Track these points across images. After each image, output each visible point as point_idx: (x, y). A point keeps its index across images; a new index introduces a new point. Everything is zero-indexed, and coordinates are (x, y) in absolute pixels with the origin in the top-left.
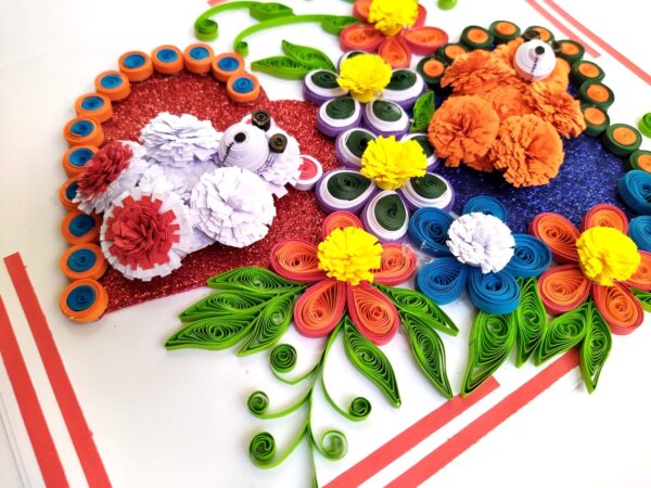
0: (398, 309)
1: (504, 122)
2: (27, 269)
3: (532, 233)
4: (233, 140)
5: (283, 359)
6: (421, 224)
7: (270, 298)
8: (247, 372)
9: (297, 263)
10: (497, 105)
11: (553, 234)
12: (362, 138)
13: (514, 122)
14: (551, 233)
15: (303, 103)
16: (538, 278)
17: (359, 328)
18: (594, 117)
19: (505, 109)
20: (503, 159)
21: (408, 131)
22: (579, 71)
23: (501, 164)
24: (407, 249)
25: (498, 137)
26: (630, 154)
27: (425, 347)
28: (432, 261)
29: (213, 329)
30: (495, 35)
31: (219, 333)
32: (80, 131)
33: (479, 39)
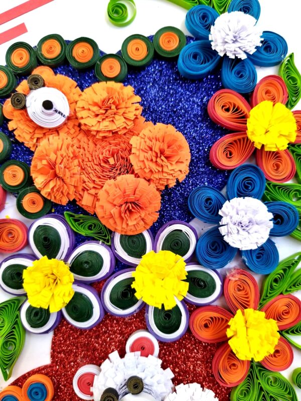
0: (281, 294)
1: (136, 172)
3: (230, 171)
6: (209, 259)
9: (234, 365)
10: (103, 164)
11: (231, 154)
12: (120, 294)
13: (141, 164)
14: (229, 155)
15: (55, 335)
16: (267, 180)
17: (292, 326)
18: (111, 68)
19: (111, 161)
20: (170, 182)
21: (110, 246)
22: (51, 59)
23: (172, 184)
24: (233, 276)
25: (149, 181)
26: (155, 52)
28: (245, 258)
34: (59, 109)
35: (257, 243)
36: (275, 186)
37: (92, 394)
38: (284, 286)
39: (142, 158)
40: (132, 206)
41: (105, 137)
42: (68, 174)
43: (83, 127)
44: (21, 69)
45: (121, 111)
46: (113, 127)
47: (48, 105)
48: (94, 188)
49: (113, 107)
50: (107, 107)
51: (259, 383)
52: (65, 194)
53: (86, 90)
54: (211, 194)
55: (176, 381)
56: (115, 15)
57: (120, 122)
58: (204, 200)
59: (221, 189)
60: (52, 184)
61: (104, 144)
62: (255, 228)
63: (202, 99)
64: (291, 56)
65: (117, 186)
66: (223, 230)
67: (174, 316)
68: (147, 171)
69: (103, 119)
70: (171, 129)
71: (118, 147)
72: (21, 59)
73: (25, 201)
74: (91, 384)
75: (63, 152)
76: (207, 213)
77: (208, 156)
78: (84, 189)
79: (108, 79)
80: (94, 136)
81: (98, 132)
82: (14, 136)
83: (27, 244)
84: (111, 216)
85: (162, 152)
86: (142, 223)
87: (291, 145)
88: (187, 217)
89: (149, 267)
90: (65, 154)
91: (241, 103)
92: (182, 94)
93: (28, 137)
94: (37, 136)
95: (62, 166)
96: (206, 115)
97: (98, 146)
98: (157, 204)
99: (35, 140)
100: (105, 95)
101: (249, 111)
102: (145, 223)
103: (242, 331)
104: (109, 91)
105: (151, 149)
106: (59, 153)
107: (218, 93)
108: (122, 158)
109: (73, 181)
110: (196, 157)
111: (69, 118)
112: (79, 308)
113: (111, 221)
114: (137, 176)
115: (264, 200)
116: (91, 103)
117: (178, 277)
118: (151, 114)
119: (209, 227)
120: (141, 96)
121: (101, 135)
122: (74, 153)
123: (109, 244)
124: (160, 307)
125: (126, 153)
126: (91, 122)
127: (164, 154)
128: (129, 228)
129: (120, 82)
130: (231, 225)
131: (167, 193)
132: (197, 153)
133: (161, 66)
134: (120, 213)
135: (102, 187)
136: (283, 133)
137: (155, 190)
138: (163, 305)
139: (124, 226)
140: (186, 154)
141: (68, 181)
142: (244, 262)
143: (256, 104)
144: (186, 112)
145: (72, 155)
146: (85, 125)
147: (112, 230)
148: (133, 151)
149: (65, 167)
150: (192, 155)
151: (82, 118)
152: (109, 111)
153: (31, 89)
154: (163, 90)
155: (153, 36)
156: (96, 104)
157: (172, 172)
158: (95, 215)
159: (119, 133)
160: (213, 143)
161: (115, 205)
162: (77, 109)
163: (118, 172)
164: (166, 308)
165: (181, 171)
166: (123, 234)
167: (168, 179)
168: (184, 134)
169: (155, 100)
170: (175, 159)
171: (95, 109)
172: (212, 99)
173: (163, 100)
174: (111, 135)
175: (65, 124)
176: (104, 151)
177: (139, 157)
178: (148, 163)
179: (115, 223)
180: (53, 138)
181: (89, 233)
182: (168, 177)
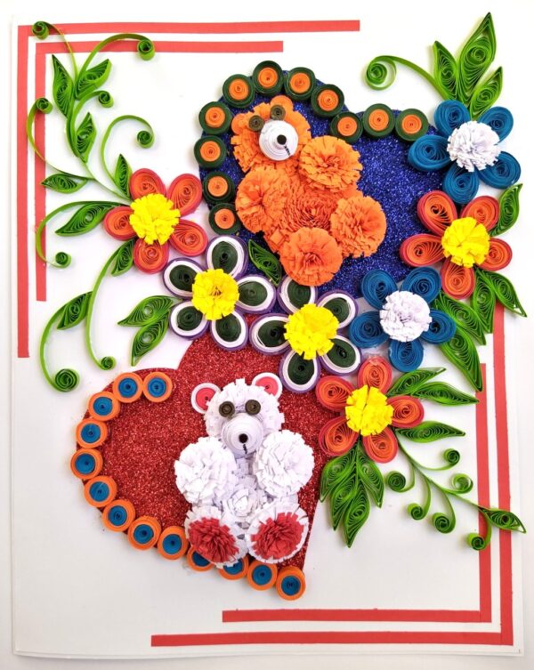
0: (409, 395)
1: (331, 230)
2: (239, 609)
3: (413, 268)
5: (397, 482)
6: (359, 337)
7: (355, 469)
8: (390, 506)
9: (340, 438)
10: (304, 211)
11: (421, 253)
12: (269, 332)
13: (339, 225)
14: (419, 253)
15: (193, 344)
16: (442, 289)
17: (408, 427)
18: (348, 127)
19: (313, 212)
20: (356, 252)
21: (276, 288)
22: (296, 93)
23: (357, 255)
24: (373, 360)
25: (339, 243)
26: (394, 129)
27: (441, 395)
28: (391, 350)
29: (354, 514)
30: (217, 132)
31: (360, 513)
32: (145, 538)
33: (214, 153)
34: (288, 147)
35: (407, 337)
36: (447, 298)
37: (206, 408)
38: (414, 389)
39: (342, 220)
40: (312, 258)
41: (316, 188)
42: (273, 207)
43: (301, 171)
44: (265, 90)
45: (341, 172)
46: (328, 183)
47: (282, 140)
48: (287, 229)
49: (336, 165)
50: (329, 163)
51: (355, 465)
52: (262, 223)
53: (317, 138)
54: (387, 280)
55: (284, 426)
56: (373, 75)
57: (335, 182)
58: (378, 283)
59: (398, 281)
60: (254, 209)
61: (313, 194)
62: (411, 323)
63: (418, 191)
64: (520, 186)
65: (311, 235)
66: (383, 314)
67: (307, 370)
68: (342, 233)
69: (323, 172)
70: (377, 206)
71: (324, 202)
72: (268, 79)
73: (219, 214)
74: (208, 399)
75: (277, 185)
76: (374, 296)
77: (399, 247)
78: (279, 227)
79: (340, 136)
80: (307, 183)
81: (313, 181)
82: (233, 150)
83: (204, 254)
84: (294, 259)
85: (361, 223)
86: (316, 277)
87: (475, 266)
88: (357, 293)
89: (306, 316)
90: (277, 188)
91: (450, 210)
92: (401, 179)
93: (247, 158)
94: (255, 160)
95: (271, 197)
96: (414, 208)
97: (307, 194)
98: (336, 266)
99: (252, 164)
100: (332, 151)
101: (455, 219)
102: (319, 279)
104: (339, 149)
105: (353, 216)
106: (272, 185)
107: (434, 192)
108: (324, 214)
109: (274, 215)
110: (388, 243)
111: (291, 158)
112: (227, 327)
113: (291, 263)
114: (330, 233)
115: (431, 305)
116: (317, 152)
117: (328, 335)
118: (366, 186)
119: (370, 309)
120: (364, 165)
121: (316, 186)
122: (286, 190)
123: (277, 285)
124: (300, 354)
125: (329, 210)
126: (310, 169)
127: (361, 226)
128: (304, 276)
129: (350, 144)
130: (392, 312)
131: (349, 261)
132: (391, 239)
133: (393, 143)
134: (303, 260)
135: (295, 231)
136: (473, 252)
137: (340, 253)
138: (304, 353)
139: (300, 273)
140: (380, 235)
141: (270, 213)
142: (389, 352)
143: (464, 217)
144: (398, 196)
145: (283, 192)
146: (305, 170)
147: (287, 272)
148: (337, 211)
149: (273, 200)
150: (385, 239)
151: (304, 163)
152: (331, 168)
153: (271, 118)
154: (385, 168)
155: (400, 112)
156: (321, 156)
157: (362, 244)
158: (277, 256)
159: (331, 190)
160: (410, 236)
161: (301, 251)
162: (302, 153)
163: (314, 224)
164: (306, 358)
165: (369, 247)
166: (295, 280)
167: (356, 249)
168: (387, 216)
169: (374, 173)
170: (369, 234)
171: (320, 160)
172: (427, 195)
173: (381, 176)
174: (323, 189)
175: (285, 161)
176: (311, 200)
177: (340, 218)
178: (345, 227)
179: (294, 267)
180: (270, 168)
181: (263, 268)
182: (357, 247)
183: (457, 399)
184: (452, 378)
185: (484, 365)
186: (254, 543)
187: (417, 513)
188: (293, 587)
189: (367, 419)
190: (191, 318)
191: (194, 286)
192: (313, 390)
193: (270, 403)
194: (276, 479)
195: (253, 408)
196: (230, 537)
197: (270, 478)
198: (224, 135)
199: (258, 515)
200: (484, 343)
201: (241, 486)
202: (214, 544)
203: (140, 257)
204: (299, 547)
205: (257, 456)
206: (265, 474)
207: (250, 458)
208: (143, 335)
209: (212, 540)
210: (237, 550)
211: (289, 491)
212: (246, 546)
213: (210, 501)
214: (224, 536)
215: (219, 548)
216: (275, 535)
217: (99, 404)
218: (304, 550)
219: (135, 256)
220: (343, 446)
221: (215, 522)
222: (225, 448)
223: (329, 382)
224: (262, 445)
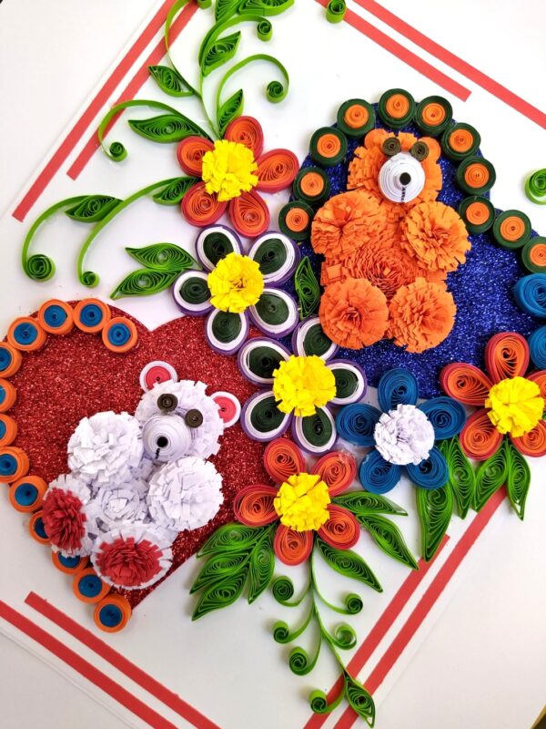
0: (355, 514)
1: (391, 301)
2: (49, 601)
3: (445, 394)
4: (157, 447)
5: (283, 591)
6: (346, 423)
7: (252, 549)
8: (260, 608)
9: (259, 508)
10: (378, 265)
11: (462, 385)
12: (262, 357)
13: (402, 301)
14: (461, 384)
15: (183, 319)
16: (458, 435)
17: (330, 544)
18: (477, 214)
19: (387, 271)
20: (401, 339)
21: (300, 321)
22: (451, 148)
23: (400, 343)
24: (344, 456)
25: (390, 318)
26: (521, 248)
27: (386, 537)
28: (368, 459)
29: (220, 592)
30: (348, 132)
31: (226, 595)
32: (5, 470)
33: (331, 150)
34: (407, 191)
35: (392, 457)
36: (457, 447)
37: (150, 387)
38: (365, 513)
39: (409, 298)
40: (355, 315)
41: (405, 251)
42: (351, 238)
43: (402, 224)
44: (423, 123)
45: (441, 251)
46: (420, 253)
47: (405, 179)
48: (350, 271)
49: (441, 242)
50: (436, 235)
51: (255, 545)
52: (329, 247)
53: (441, 204)
54: (411, 388)
55: (212, 459)
56: (536, 183)
57: (429, 257)
58: (400, 385)
59: (422, 397)
60: (330, 228)
61: (398, 254)
62: (406, 447)
63: (502, 324)
65: (368, 290)
66: (384, 418)
67: (273, 420)
68: (400, 310)
69: (422, 239)
70: (453, 309)
71: (404, 270)
72: (433, 116)
73: (295, 212)
74: (159, 380)
75: (369, 221)
76: (389, 396)
77: (445, 365)
78: (342, 263)
79: (464, 217)
80: (400, 240)
81: (407, 241)
82: (352, 160)
83: (254, 239)
84: (335, 303)
85: (426, 314)
86: (345, 336)
87: (508, 435)
88: (373, 381)
89: (308, 366)
90: (368, 223)
91: (521, 363)
92: (494, 301)
93: (359, 175)
94: (366, 183)
95: (356, 228)
96: (484, 340)
97: (392, 250)
98: (371, 340)
99: (360, 185)
100: (447, 226)
101: (519, 375)
102: (346, 340)
103: (301, 489)
104: (454, 228)
105: (423, 302)
106: (365, 217)
107: (518, 335)
108: (396, 281)
109: (346, 247)
110: (438, 353)
111: (402, 205)
112: (226, 323)
113: (330, 306)
114: (388, 303)
115: (437, 443)
116: (431, 216)
117: (315, 400)
118: (455, 282)
119: (375, 404)
120: (468, 262)
121: (407, 246)
122: (374, 231)
123: (302, 318)
124: (277, 400)
125: (403, 281)
126: (413, 229)
127: (424, 316)
128: (333, 327)
129: (469, 232)
130: (394, 423)
131: (387, 344)
132: (443, 352)
133: (511, 262)
134: (344, 309)
135: (355, 278)
136: (515, 420)
137: (385, 329)
138: (281, 401)
139: (332, 321)
140: (437, 338)
141: (344, 242)
142: (364, 459)
143: (531, 380)
144: (478, 316)
145: (370, 231)
146: (407, 225)
147: (321, 312)
148: (410, 286)
149: (356, 232)
150: (438, 347)
151: (411, 218)
152: (434, 240)
153: (410, 151)
154: (486, 280)
155: (537, 235)
156: (433, 223)
157: (412, 335)
158: (322, 290)
159: (418, 263)
160: (463, 361)
161: (348, 300)
162: (416, 207)
163: (379, 284)
164: (279, 407)
165: (417, 344)
166: (323, 325)
167: (402, 335)
168: (454, 327)
169: (472, 277)
170: (426, 330)
171: (428, 225)
172: (507, 333)
173: (476, 284)
174: (412, 256)
175: (394, 204)
176: (392, 258)
177: (409, 294)
178: (407, 307)
179: (331, 311)
180: (374, 201)
181: (301, 292)
182: (405, 334)
183: (399, 552)
184: (408, 529)
185: (448, 538)
186: (100, 551)
187: (281, 634)
188: (112, 619)
189: (296, 509)
190: (197, 291)
191: (221, 262)
192: (265, 443)
193: (214, 427)
194: (166, 505)
195: (194, 419)
196: (81, 528)
197: (162, 499)
198: (353, 139)
199: (124, 526)
200: (463, 516)
201: (130, 486)
202: (61, 525)
203: (191, 201)
204: (144, 586)
205: (164, 468)
206: (159, 492)
207: (157, 464)
208: (141, 276)
209: (62, 520)
210: (80, 546)
211: (172, 524)
212: (91, 547)
213: (87, 480)
214: (75, 524)
215: (63, 532)
216: (126, 558)
217: (53, 312)
218: (147, 592)
219: (187, 196)
220: (256, 518)
221: (77, 504)
222: (139, 439)
223: (286, 447)
224: (177, 462)
